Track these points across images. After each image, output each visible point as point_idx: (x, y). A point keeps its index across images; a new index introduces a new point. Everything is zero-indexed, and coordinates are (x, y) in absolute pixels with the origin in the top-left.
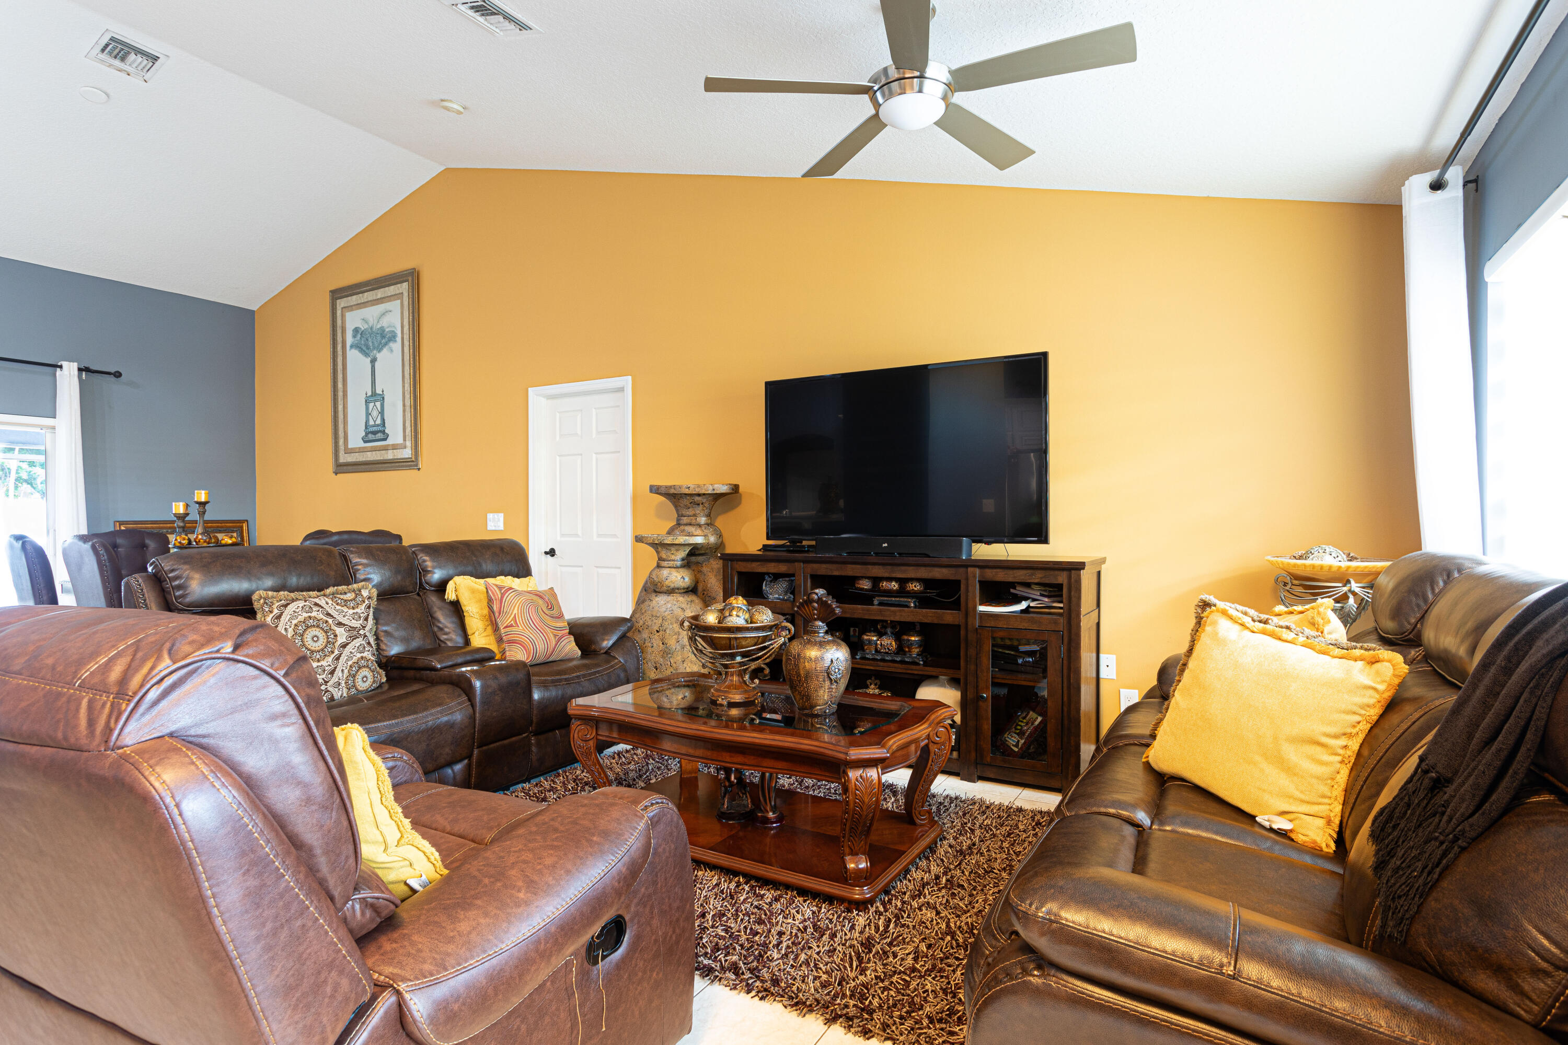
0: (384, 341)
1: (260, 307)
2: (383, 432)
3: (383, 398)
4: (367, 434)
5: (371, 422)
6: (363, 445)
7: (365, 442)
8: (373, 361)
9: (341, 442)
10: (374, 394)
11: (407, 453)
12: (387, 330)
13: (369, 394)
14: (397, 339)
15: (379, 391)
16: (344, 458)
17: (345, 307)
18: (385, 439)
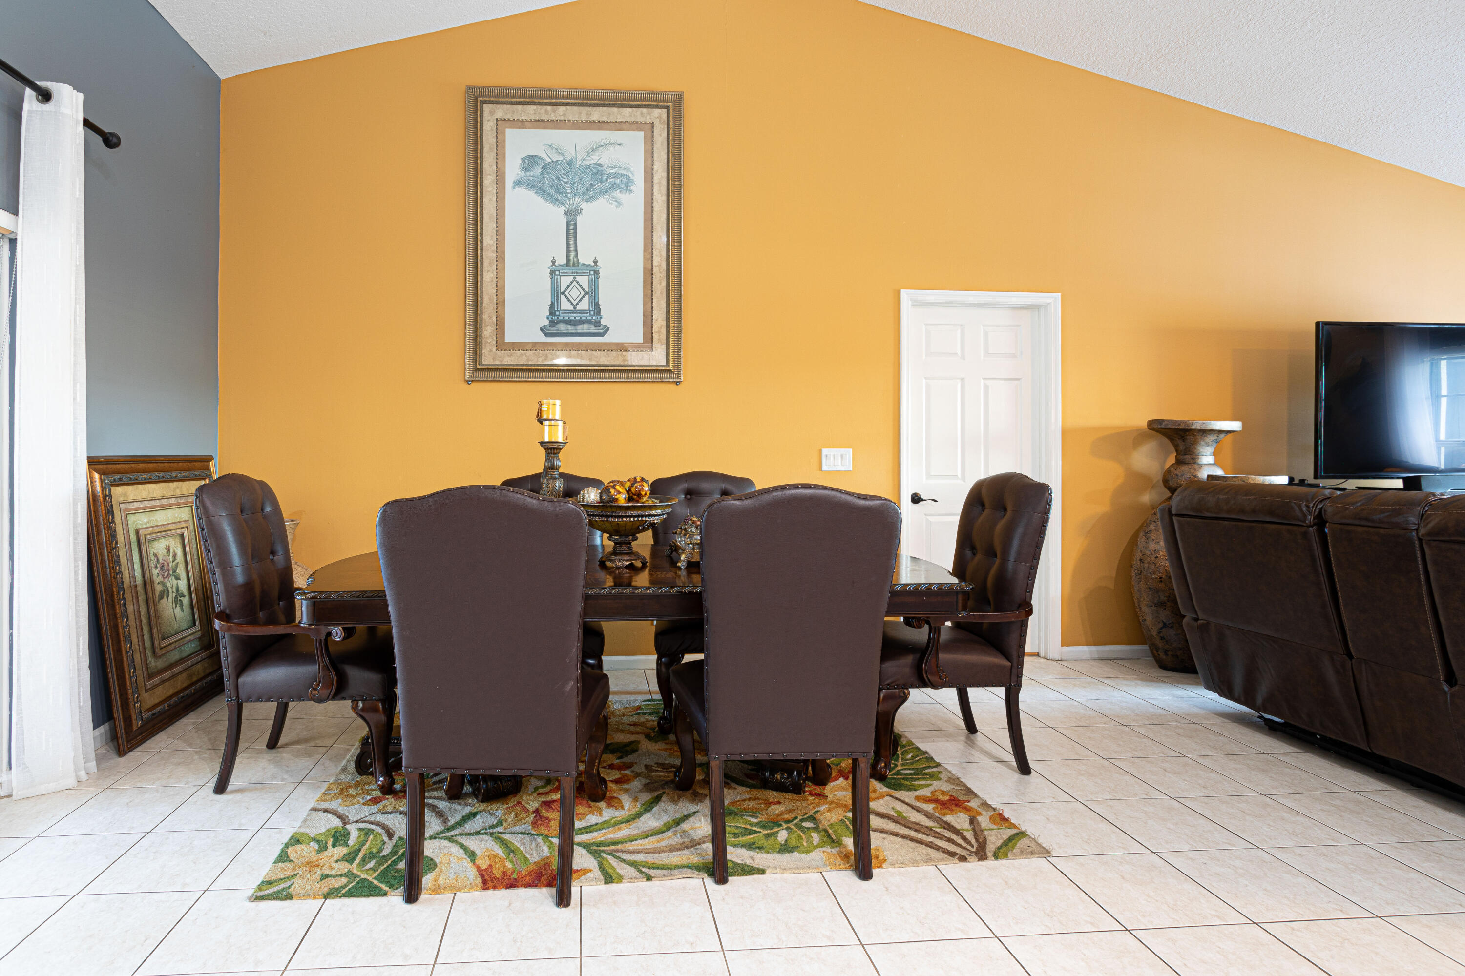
0: (599, 187)
1: (237, 76)
2: (597, 323)
3: (597, 273)
4: (553, 324)
5: (565, 305)
6: (544, 339)
7: (547, 335)
8: (572, 215)
9: (488, 332)
10: (572, 263)
11: (657, 357)
12: (608, 171)
13: (562, 260)
14: (633, 188)
15: (585, 258)
16: (489, 356)
17: (501, 119)
18: (602, 335)
